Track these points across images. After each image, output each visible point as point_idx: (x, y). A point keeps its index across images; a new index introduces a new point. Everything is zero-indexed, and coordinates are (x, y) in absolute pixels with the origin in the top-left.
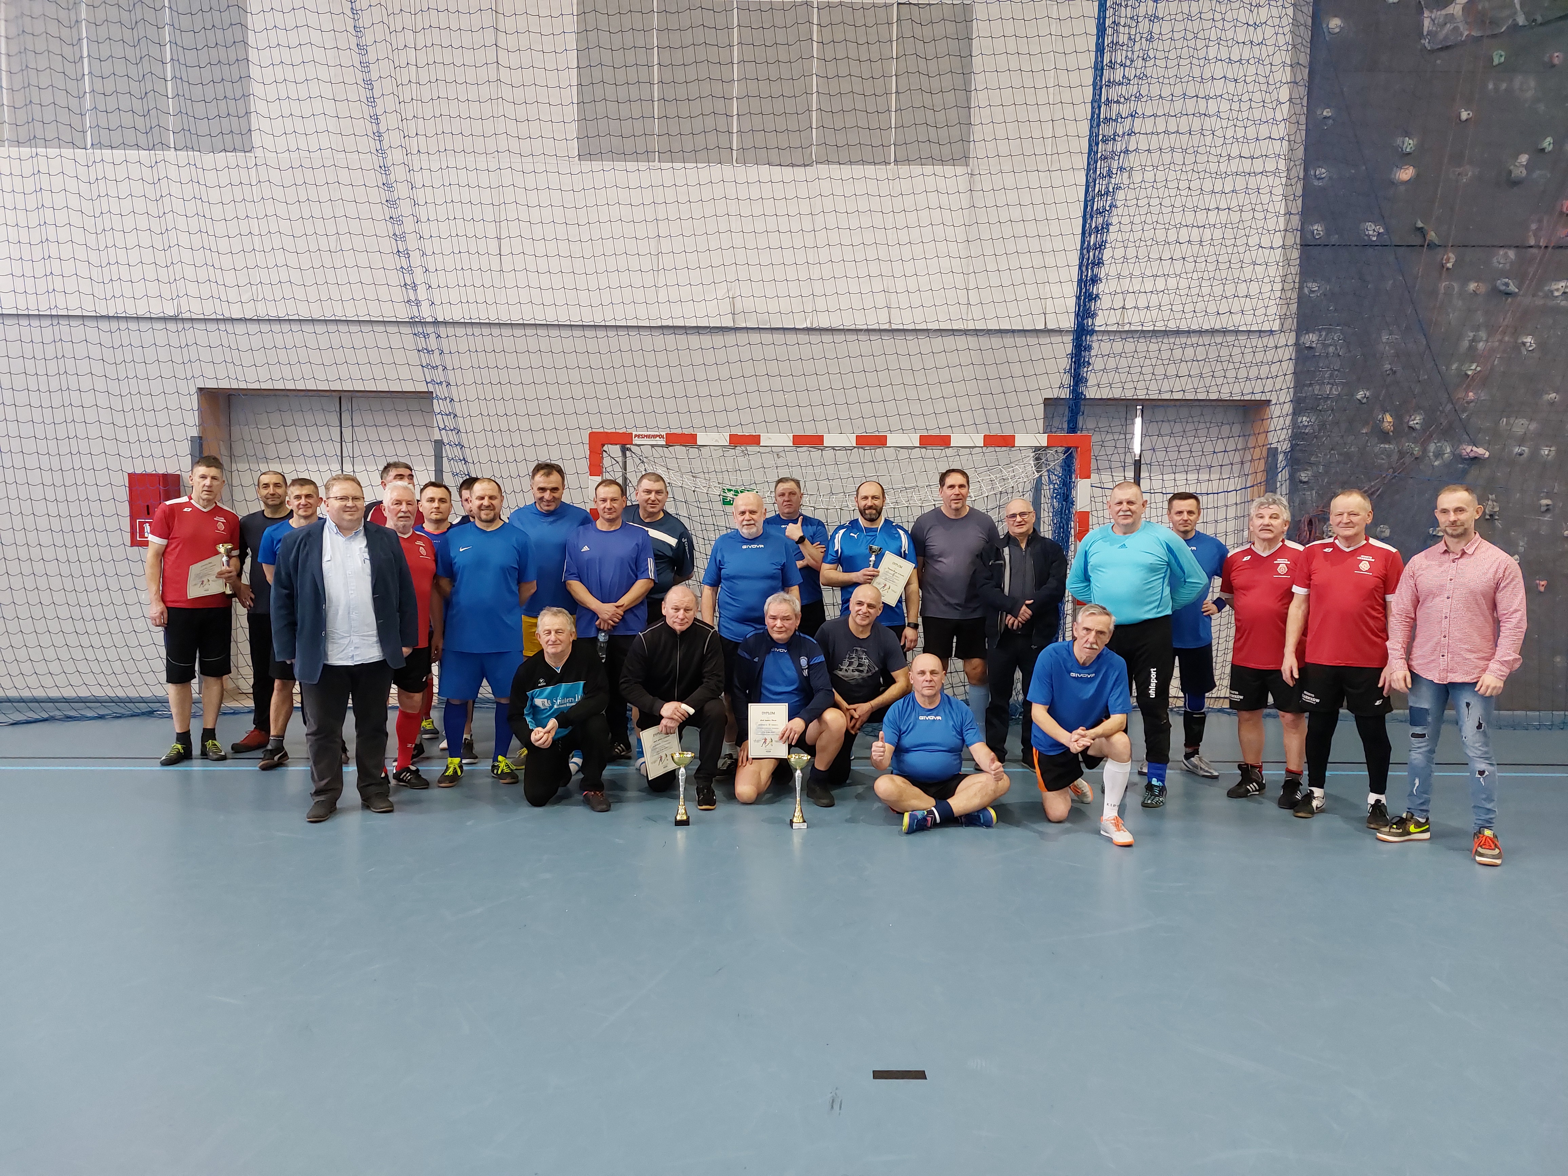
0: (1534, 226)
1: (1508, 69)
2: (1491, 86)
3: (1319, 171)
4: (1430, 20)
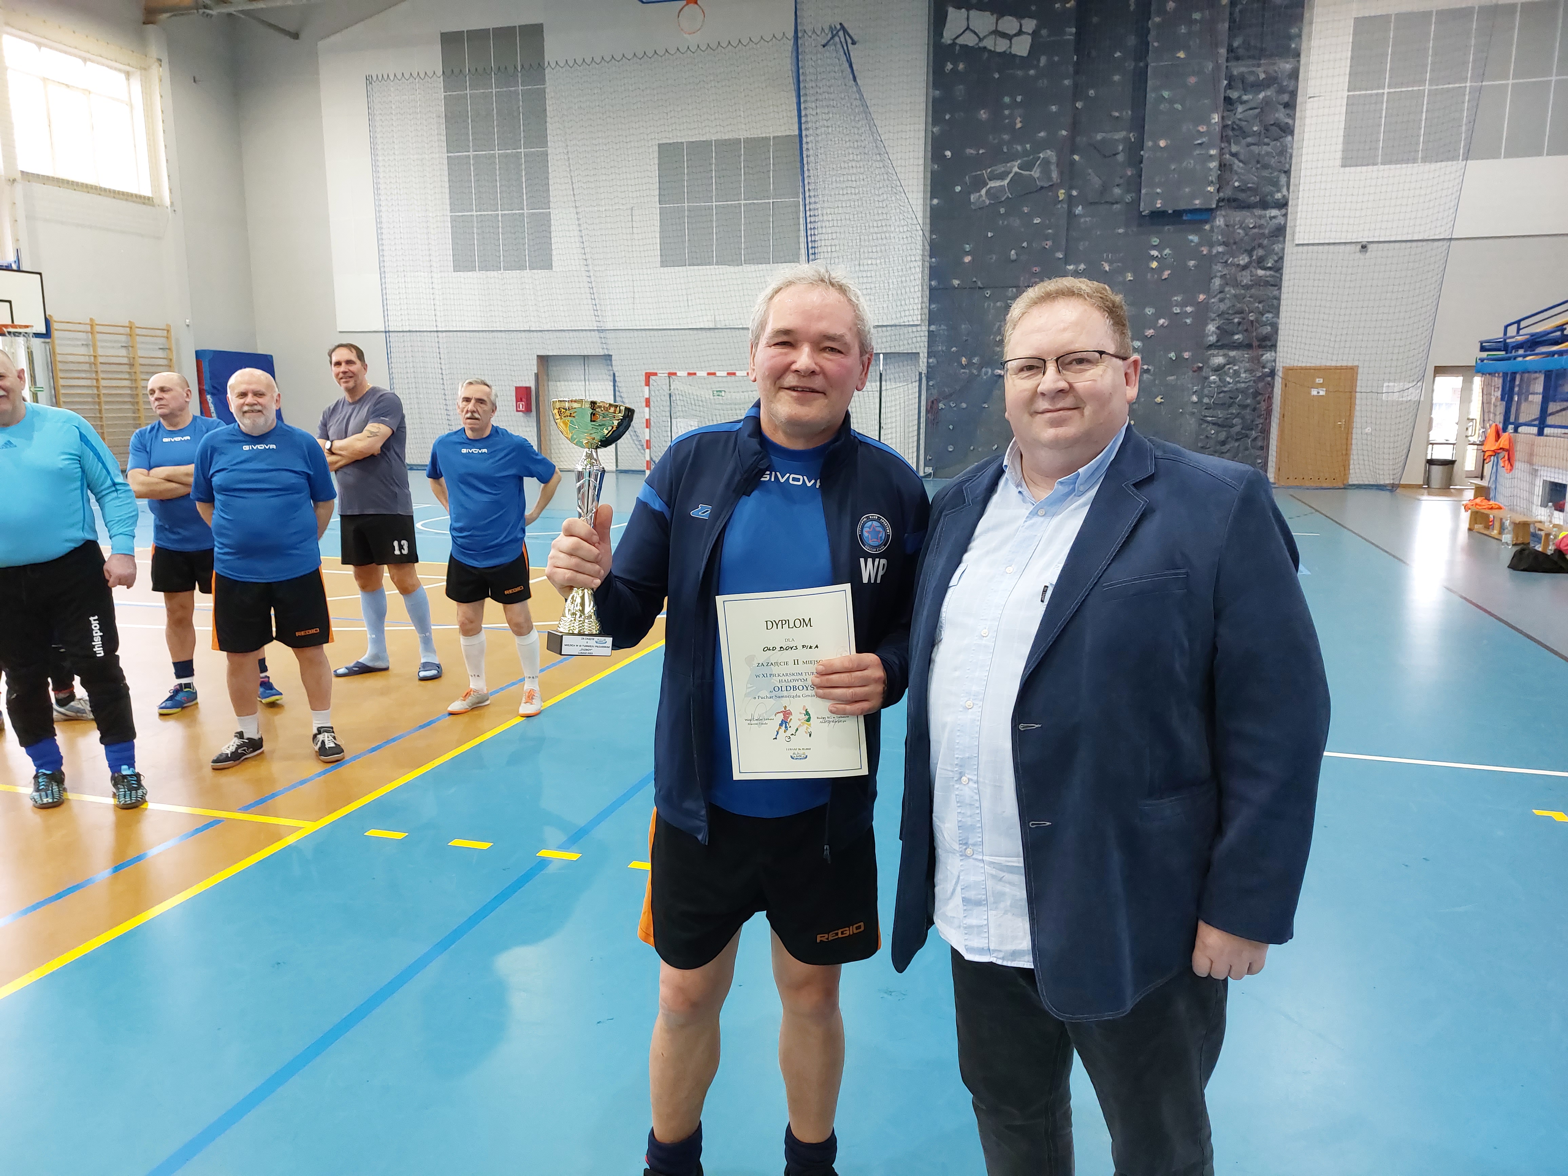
0: (1022, 279)
1: (1007, 215)
2: (1001, 222)
3: (933, 260)
4: (973, 197)
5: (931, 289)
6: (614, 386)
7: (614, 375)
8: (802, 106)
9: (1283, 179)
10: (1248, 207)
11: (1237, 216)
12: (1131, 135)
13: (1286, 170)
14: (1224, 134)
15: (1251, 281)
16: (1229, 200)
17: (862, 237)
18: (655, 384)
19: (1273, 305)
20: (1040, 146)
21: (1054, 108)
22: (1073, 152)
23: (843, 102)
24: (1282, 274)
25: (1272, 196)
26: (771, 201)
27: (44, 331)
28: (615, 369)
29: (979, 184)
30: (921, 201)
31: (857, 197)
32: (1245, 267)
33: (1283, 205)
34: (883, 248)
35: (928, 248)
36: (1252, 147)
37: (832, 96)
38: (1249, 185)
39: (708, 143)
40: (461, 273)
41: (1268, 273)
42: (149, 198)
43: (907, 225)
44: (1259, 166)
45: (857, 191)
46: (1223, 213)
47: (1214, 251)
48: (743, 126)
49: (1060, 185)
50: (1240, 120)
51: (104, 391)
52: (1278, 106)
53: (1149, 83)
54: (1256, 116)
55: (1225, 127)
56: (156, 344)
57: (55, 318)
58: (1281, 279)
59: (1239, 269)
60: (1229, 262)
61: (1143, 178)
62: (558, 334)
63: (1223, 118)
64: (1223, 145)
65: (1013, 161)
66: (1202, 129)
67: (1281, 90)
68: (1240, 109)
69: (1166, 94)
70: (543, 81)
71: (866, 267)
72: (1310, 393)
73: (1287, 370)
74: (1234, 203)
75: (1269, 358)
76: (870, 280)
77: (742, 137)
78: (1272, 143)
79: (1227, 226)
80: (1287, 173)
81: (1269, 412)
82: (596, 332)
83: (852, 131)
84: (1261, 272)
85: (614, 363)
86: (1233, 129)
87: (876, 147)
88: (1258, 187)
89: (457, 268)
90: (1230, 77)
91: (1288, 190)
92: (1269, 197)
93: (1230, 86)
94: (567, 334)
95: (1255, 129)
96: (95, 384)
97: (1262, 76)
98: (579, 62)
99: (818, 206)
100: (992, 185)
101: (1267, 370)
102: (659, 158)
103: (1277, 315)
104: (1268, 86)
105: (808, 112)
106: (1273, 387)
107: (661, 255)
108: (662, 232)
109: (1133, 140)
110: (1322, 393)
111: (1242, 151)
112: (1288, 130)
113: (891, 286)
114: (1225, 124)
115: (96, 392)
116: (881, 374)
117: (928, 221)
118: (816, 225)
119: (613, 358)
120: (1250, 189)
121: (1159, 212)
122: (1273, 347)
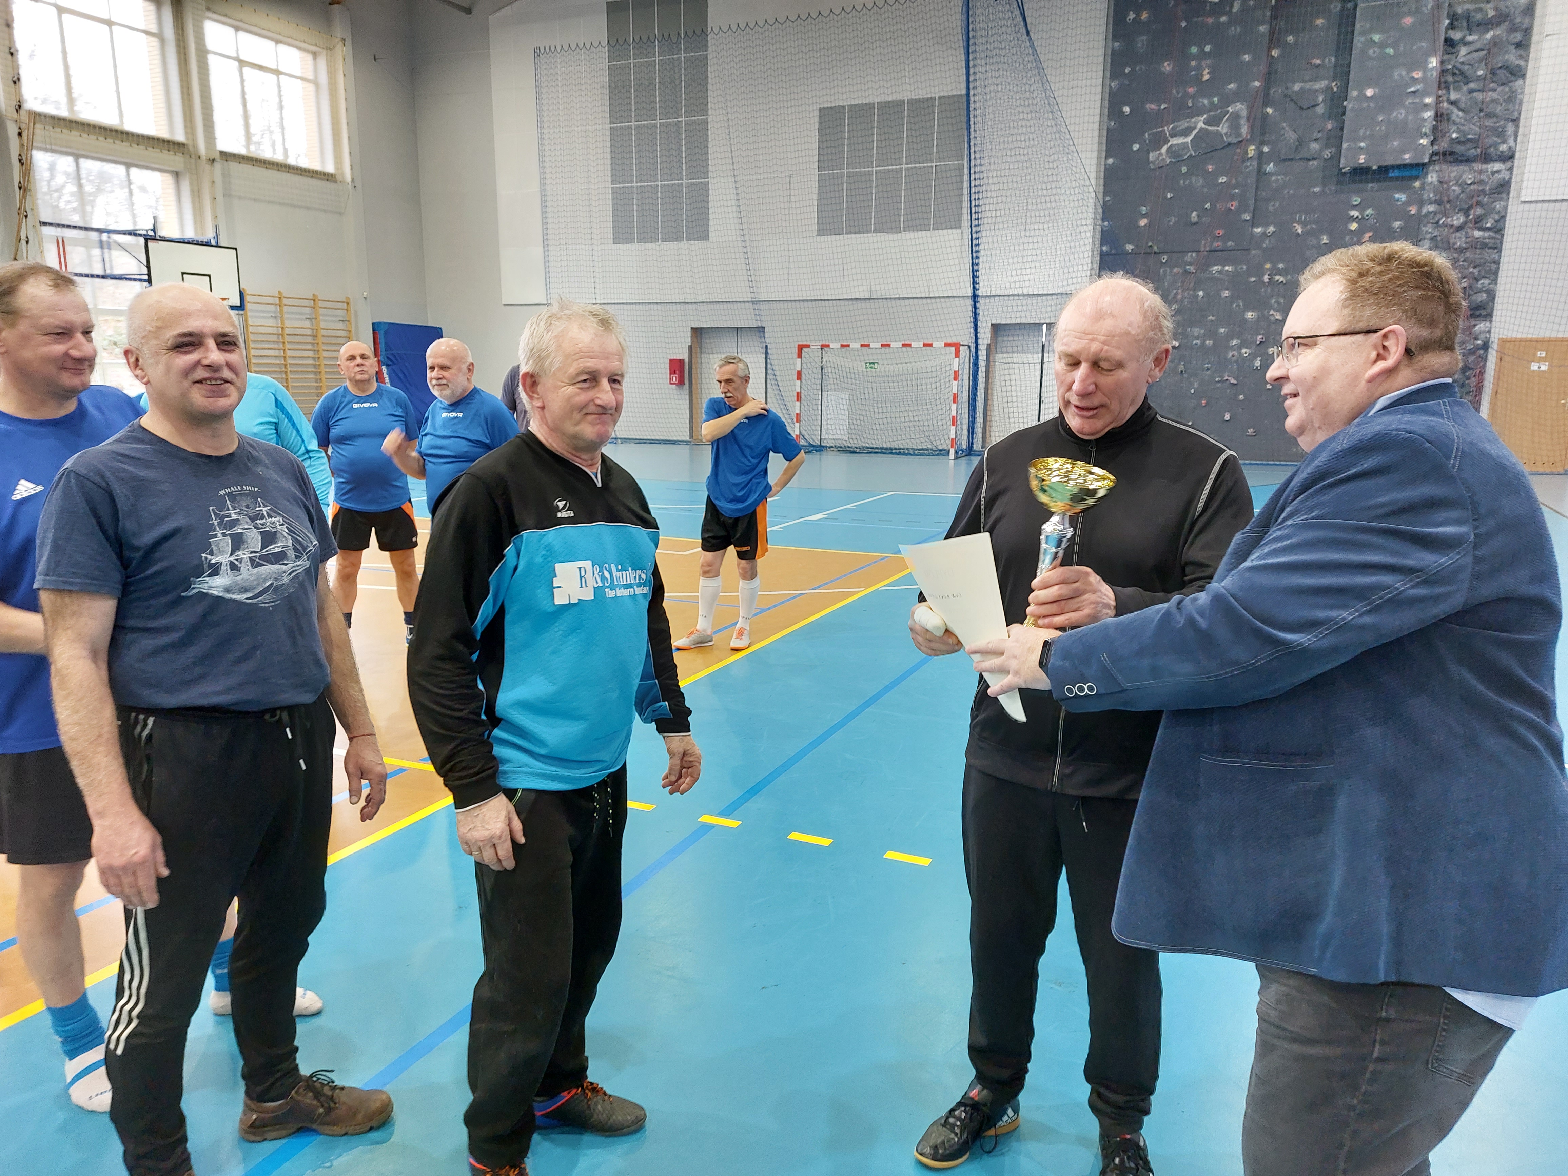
0: (1203, 242)
1: (1189, 174)
2: (1182, 182)
3: (1106, 223)
4: (1152, 156)
5: (1102, 255)
6: (766, 358)
7: (767, 347)
8: (971, 64)
9: (1510, 128)
10: (1467, 160)
11: (1454, 171)
12: (1334, 84)
13: (1514, 118)
14: (1443, 80)
15: (1466, 243)
16: (1444, 154)
17: (1030, 201)
18: (807, 356)
19: (1491, 270)
20: (1228, 100)
21: (1247, 57)
22: (1266, 104)
23: (1014, 58)
24: (1503, 235)
25: (1497, 149)
26: (934, 164)
27: (239, 304)
28: (767, 340)
29: (1159, 141)
30: (1094, 161)
31: (1026, 158)
32: (1459, 228)
33: (1508, 157)
34: (1052, 212)
35: (1100, 210)
36: (1475, 94)
37: (1003, 52)
38: (1470, 136)
39: (871, 106)
40: (621, 245)
41: (1487, 234)
42: (332, 175)
43: (1079, 187)
44: (1482, 114)
45: (1026, 152)
46: (1437, 168)
47: (1424, 211)
48: (908, 87)
49: (1250, 142)
50: (1462, 63)
51: (289, 361)
52: (1509, 46)
53: (1358, 26)
54: (1480, 61)
55: (1443, 72)
56: (336, 316)
57: (248, 292)
58: (1502, 242)
59: (1451, 231)
60: (1441, 222)
61: (1345, 131)
62: (712, 306)
63: (1442, 62)
64: (1440, 92)
65: (1198, 115)
66: (1417, 75)
67: (1513, 29)
68: (1463, 51)
69: (1376, 37)
70: (706, 47)
71: (1032, 233)
72: (1529, 368)
73: (1503, 342)
74: (1449, 156)
75: (1483, 329)
76: (1036, 246)
77: (906, 99)
78: (1499, 89)
79: (1441, 182)
80: (1516, 121)
81: (1479, 389)
82: (751, 304)
83: (1023, 89)
84: (1477, 234)
85: (767, 335)
86: (1454, 74)
87: (1049, 104)
88: (1479, 139)
89: (617, 240)
90: (1454, 16)
91: (1516, 140)
92: (1492, 149)
93: (1452, 26)
94: (721, 306)
95: (1480, 73)
96: (282, 354)
97: (1491, 13)
98: (742, 26)
99: (984, 168)
100: (1175, 142)
101: (1479, 342)
102: (820, 123)
103: (1495, 281)
104: (1499, 24)
105: (977, 70)
106: (1486, 360)
107: (818, 224)
108: (819, 200)
109: (1335, 89)
110: (1544, 368)
111: (1463, 98)
112: (1518, 73)
113: (1059, 253)
114: (1444, 68)
115: (283, 362)
116: (1043, 346)
117: (1102, 182)
118: (981, 189)
119: (766, 329)
120: (1469, 140)
121: (1362, 169)
122: (1489, 316)
